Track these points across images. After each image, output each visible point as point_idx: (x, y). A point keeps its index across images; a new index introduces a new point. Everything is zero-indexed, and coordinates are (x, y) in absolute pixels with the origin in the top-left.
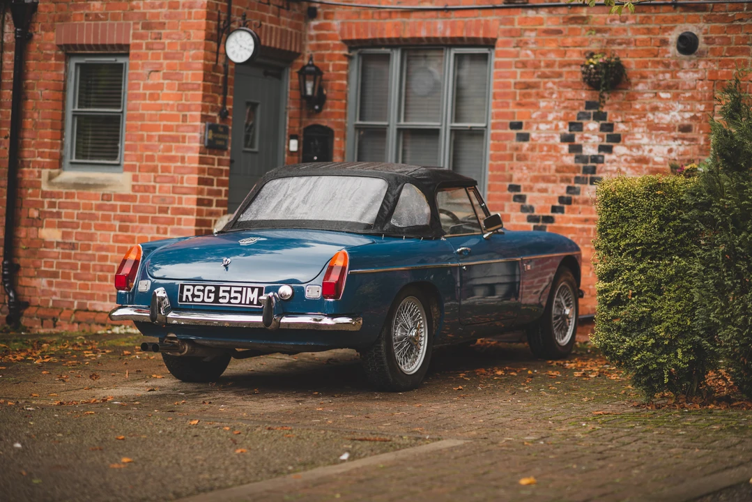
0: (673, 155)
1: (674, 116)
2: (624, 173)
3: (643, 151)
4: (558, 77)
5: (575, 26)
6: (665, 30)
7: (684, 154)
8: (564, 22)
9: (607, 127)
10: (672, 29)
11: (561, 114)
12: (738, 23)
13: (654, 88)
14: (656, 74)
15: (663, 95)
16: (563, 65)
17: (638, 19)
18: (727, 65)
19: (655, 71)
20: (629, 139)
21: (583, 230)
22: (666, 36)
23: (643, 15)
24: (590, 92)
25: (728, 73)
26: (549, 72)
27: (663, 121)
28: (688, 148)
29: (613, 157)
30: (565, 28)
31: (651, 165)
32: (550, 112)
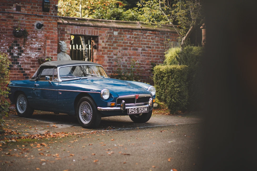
0: (37, 56)
1: (36, 46)
2: (24, 61)
3: (29, 55)
4: (6, 34)
5: (10, 19)
6: (33, 22)
7: (39, 56)
8: (7, 17)
9: (20, 48)
10: (35, 22)
11: (7, 44)
12: (51, 22)
13: (31, 38)
14: (32, 34)
15: (33, 40)
16: (7, 30)
17: (26, 19)
18: (49, 33)
19: (31, 33)
20: (26, 52)
21: (14, 77)
22: (34, 24)
23: (28, 17)
24: (15, 38)
25: (49, 34)
26: (3, 31)
27: (34, 47)
28: (40, 54)
29: (22, 56)
30: (7, 19)
31: (31, 59)
32: (4, 43)
